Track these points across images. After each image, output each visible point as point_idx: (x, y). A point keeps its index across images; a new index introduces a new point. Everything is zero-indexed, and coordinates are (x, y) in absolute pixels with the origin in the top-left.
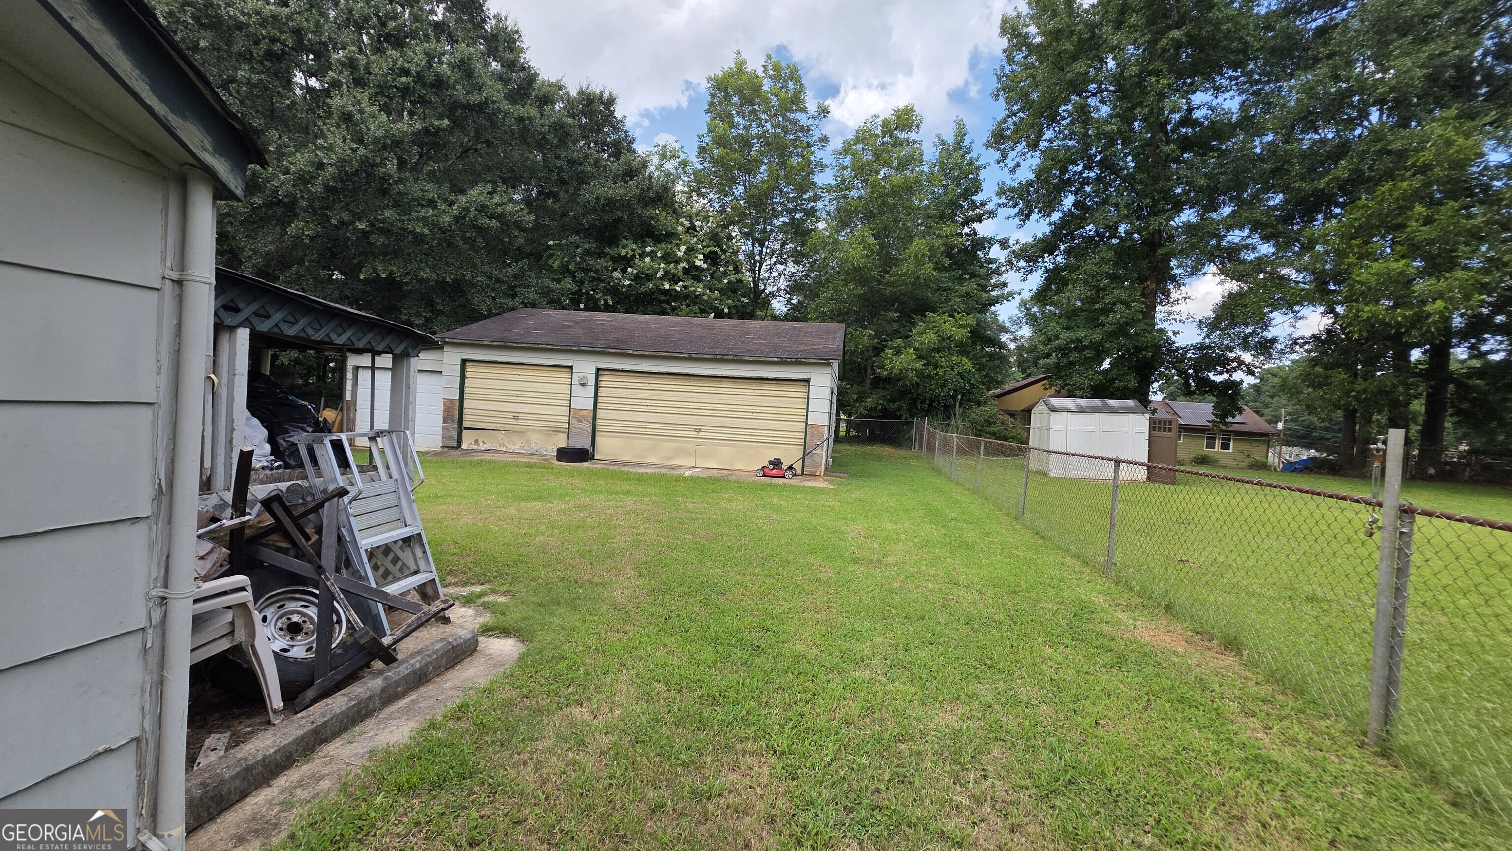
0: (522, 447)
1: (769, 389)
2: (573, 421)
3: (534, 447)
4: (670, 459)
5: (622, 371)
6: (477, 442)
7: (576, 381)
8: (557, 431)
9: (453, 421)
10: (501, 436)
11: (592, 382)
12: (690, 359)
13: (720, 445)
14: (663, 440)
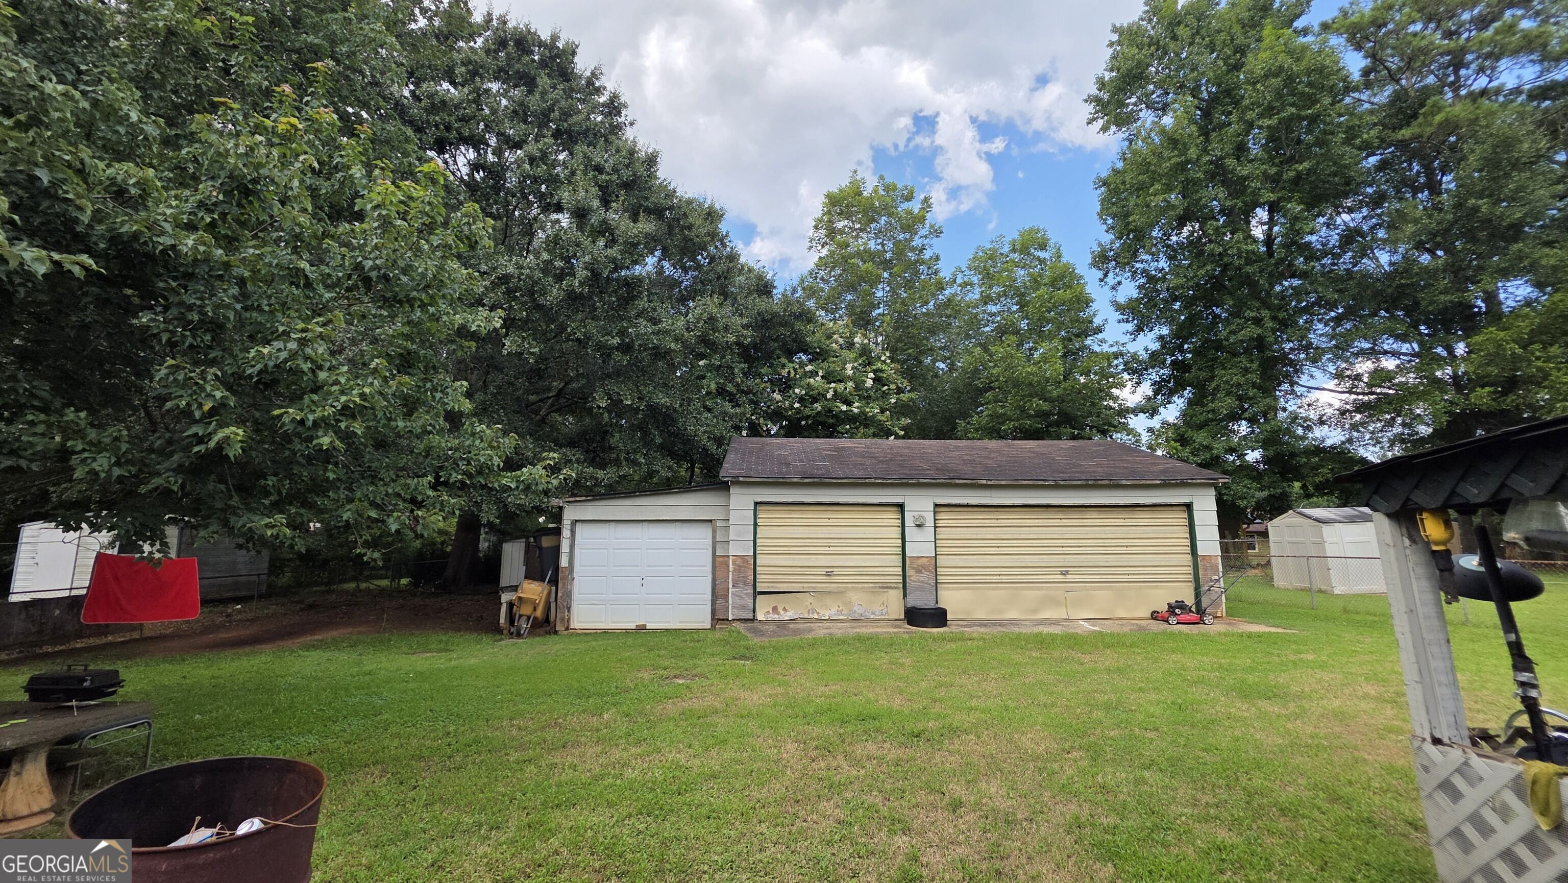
0: (840, 612)
1: (1143, 518)
2: (909, 572)
3: (858, 611)
4: (1035, 611)
5: (968, 506)
6: (775, 609)
7: (909, 521)
8: (886, 587)
9: (745, 584)
10: (808, 599)
11: (930, 521)
12: (1057, 487)
13: (1095, 589)
14: (1023, 588)
